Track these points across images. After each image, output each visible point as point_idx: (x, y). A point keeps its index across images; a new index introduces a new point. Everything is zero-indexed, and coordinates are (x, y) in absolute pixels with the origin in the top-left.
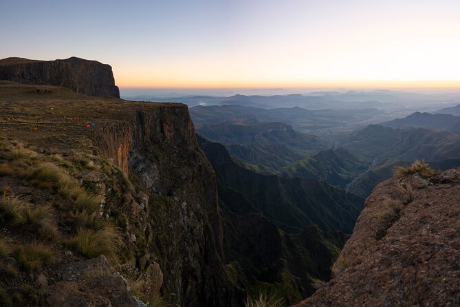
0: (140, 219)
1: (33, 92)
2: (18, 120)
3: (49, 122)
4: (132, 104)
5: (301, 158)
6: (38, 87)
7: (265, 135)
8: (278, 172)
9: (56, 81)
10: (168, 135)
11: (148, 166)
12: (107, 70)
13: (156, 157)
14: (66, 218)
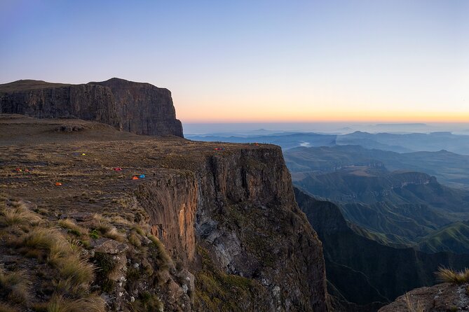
0: (180, 306)
1: (56, 130)
2: (34, 172)
3: (80, 174)
4: (200, 146)
5: (449, 224)
6: (64, 123)
7: (398, 191)
8: (416, 244)
9: (89, 115)
10: (253, 190)
11: (224, 235)
12: (164, 95)
13: (236, 223)
14: (46, 287)
